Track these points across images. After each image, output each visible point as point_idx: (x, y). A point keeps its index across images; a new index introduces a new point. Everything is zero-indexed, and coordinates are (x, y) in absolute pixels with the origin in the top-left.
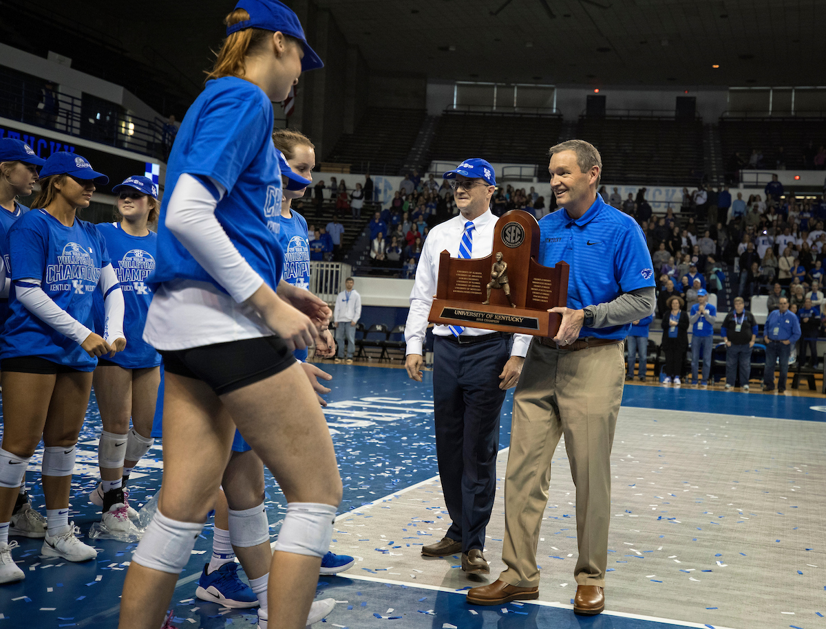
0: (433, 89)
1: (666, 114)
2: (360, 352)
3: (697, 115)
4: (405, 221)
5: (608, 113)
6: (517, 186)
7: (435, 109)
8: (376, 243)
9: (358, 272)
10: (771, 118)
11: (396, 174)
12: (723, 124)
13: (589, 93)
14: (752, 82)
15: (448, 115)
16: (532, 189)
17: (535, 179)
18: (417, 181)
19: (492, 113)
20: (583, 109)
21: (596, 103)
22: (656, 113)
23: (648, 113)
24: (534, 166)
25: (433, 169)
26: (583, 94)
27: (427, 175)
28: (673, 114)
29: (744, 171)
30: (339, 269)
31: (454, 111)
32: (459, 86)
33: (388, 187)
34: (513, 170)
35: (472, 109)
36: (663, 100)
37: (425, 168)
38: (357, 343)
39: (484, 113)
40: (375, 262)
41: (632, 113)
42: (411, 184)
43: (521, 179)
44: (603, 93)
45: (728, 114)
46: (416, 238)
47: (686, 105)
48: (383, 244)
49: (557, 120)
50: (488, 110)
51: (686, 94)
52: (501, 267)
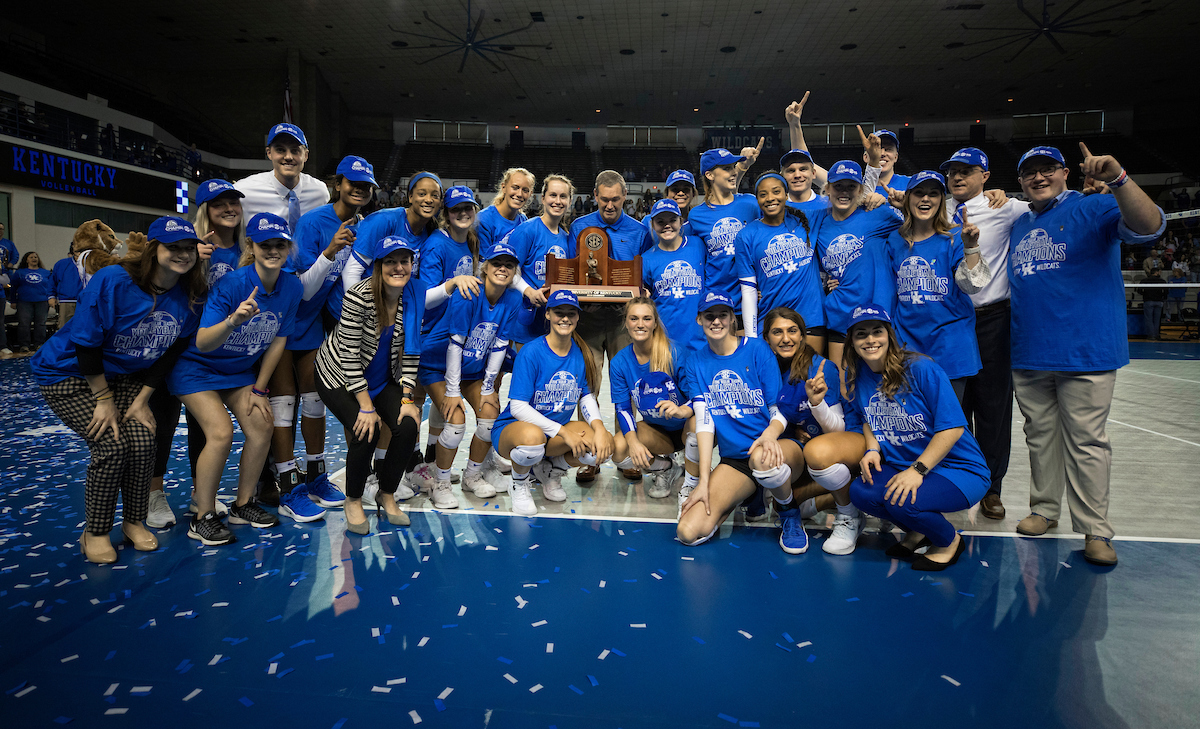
0: (398, 125)
1: (565, 144)
3: (586, 144)
5: (525, 143)
7: (400, 140)
10: (635, 148)
13: (512, 129)
14: (622, 122)
15: (410, 144)
17: (477, 190)
19: (442, 142)
20: (507, 140)
21: (517, 136)
22: (558, 144)
23: (554, 143)
26: (507, 129)
27: (397, 188)
28: (570, 144)
31: (414, 141)
32: (417, 123)
35: (428, 140)
36: (563, 134)
37: (397, 183)
39: (437, 142)
41: (542, 143)
44: (521, 129)
45: (607, 144)
47: (579, 138)
49: (490, 148)
50: (440, 140)
51: (580, 130)
52: (593, 262)
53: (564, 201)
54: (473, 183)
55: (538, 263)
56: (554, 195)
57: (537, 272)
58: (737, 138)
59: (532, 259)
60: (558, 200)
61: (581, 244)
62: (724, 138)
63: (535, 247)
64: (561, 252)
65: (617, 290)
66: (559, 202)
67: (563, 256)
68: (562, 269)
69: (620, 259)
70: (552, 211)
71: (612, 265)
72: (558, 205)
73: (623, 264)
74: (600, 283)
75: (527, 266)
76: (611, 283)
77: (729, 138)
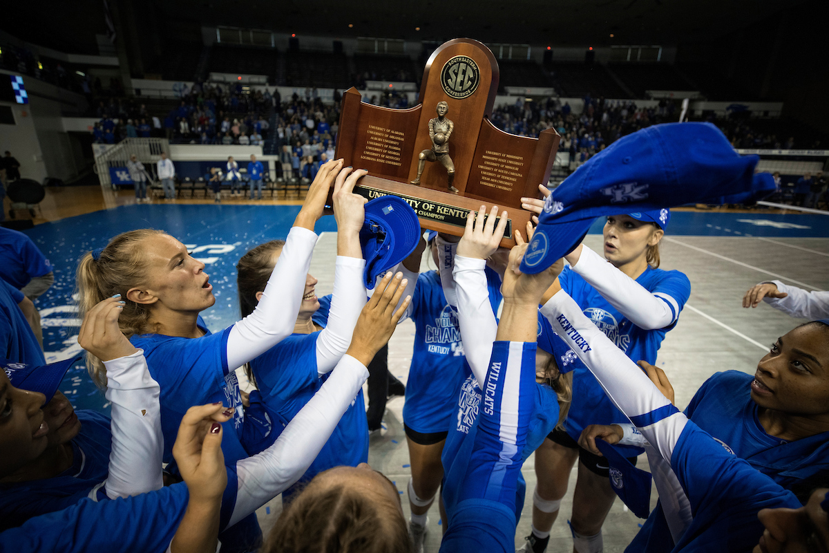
0: (205, 30)
1: (328, 50)
2: (179, 193)
3: (343, 51)
4: (199, 110)
5: (300, 48)
6: (257, 88)
7: (207, 43)
8: (182, 124)
9: (171, 143)
10: (377, 54)
11: (189, 80)
12: (356, 56)
13: (290, 36)
14: (367, 35)
15: (216, 46)
16: (267, 90)
17: (267, 84)
18: (201, 84)
19: (240, 45)
20: (287, 45)
21: (294, 42)
22: (324, 49)
23: (320, 49)
25: (210, 78)
26: (286, 37)
27: (207, 81)
28: (332, 50)
29: (367, 82)
30: (161, 142)
31: (219, 43)
32: (220, 29)
33: (185, 87)
34: (255, 79)
35: (229, 43)
36: (327, 42)
37: (206, 77)
38: (176, 188)
39: (236, 45)
40: (183, 135)
41: (312, 49)
42: (198, 87)
43: (259, 84)
44: (297, 37)
45: (357, 51)
46: (204, 120)
47: (338, 46)
48: (186, 124)
49: (275, 52)
50: (237, 43)
51: (338, 40)
54: (263, 79)
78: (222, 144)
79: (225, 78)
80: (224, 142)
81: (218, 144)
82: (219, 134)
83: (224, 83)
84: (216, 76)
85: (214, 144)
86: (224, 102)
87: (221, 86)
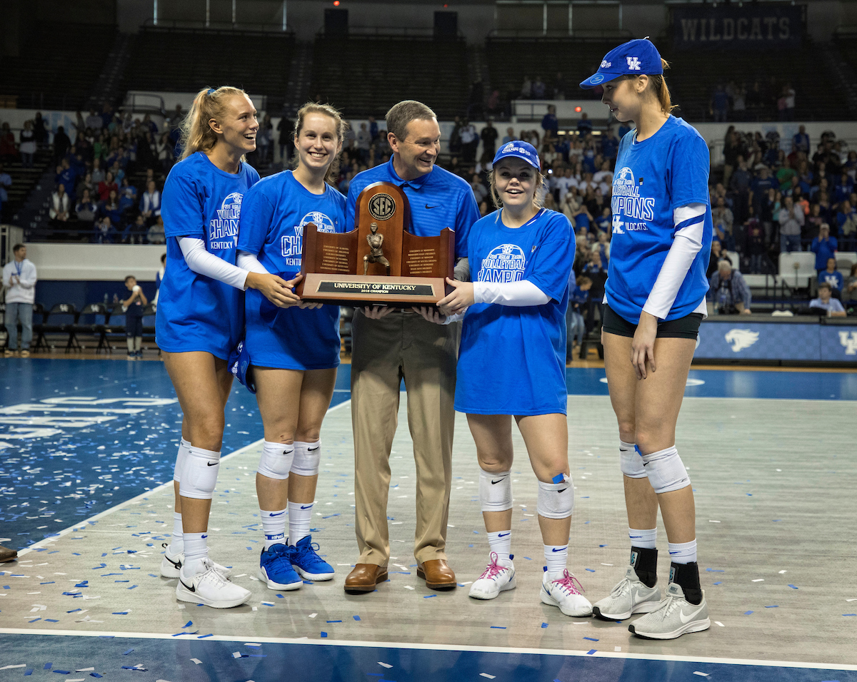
1: (421, 32)
2: (39, 341)
3: (459, 34)
4: (96, 170)
5: (352, 31)
7: (128, 25)
8: (56, 200)
9: (33, 237)
10: (545, 38)
12: (491, 43)
13: (327, 6)
15: (147, 32)
19: (205, 29)
20: (320, 25)
21: (336, 19)
22: (410, 32)
23: (401, 32)
24: (261, 97)
25: (130, 102)
26: (319, 7)
27: (122, 110)
28: (431, 32)
29: (517, 102)
30: (6, 234)
31: (154, 27)
35: (178, 25)
36: (419, 15)
37: (120, 100)
38: (35, 329)
39: (195, 30)
40: (56, 223)
41: (381, 31)
44: (345, 6)
45: (496, 33)
46: (110, 189)
47: (446, 22)
48: (65, 200)
49: (288, 41)
50: (198, 26)
51: (446, 8)
52: (377, 240)
53: (328, 144)
55: (285, 239)
56: (312, 135)
57: (287, 253)
58: (726, 21)
59: (275, 234)
60: (318, 143)
61: (362, 209)
62: (704, 21)
63: (278, 214)
64: (326, 222)
65: (410, 283)
66: (319, 146)
67: (330, 229)
68: (329, 249)
69: (422, 233)
70: (309, 159)
71: (408, 244)
72: (319, 151)
73: (426, 242)
74: (387, 272)
75: (267, 246)
76: (406, 273)
77: (712, 22)
78: (146, 242)
79: (162, 103)
80: (150, 238)
81: (137, 242)
82: (140, 221)
83: (160, 112)
84: (141, 99)
85: (128, 242)
86: (158, 154)
87: (154, 118)
